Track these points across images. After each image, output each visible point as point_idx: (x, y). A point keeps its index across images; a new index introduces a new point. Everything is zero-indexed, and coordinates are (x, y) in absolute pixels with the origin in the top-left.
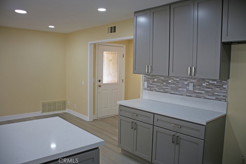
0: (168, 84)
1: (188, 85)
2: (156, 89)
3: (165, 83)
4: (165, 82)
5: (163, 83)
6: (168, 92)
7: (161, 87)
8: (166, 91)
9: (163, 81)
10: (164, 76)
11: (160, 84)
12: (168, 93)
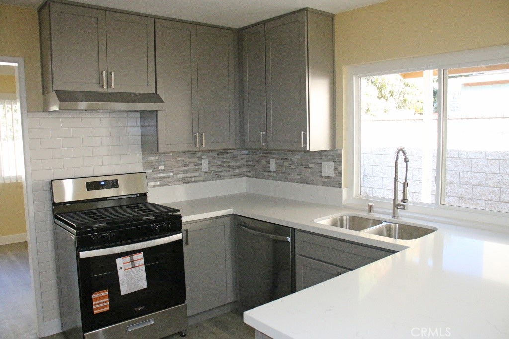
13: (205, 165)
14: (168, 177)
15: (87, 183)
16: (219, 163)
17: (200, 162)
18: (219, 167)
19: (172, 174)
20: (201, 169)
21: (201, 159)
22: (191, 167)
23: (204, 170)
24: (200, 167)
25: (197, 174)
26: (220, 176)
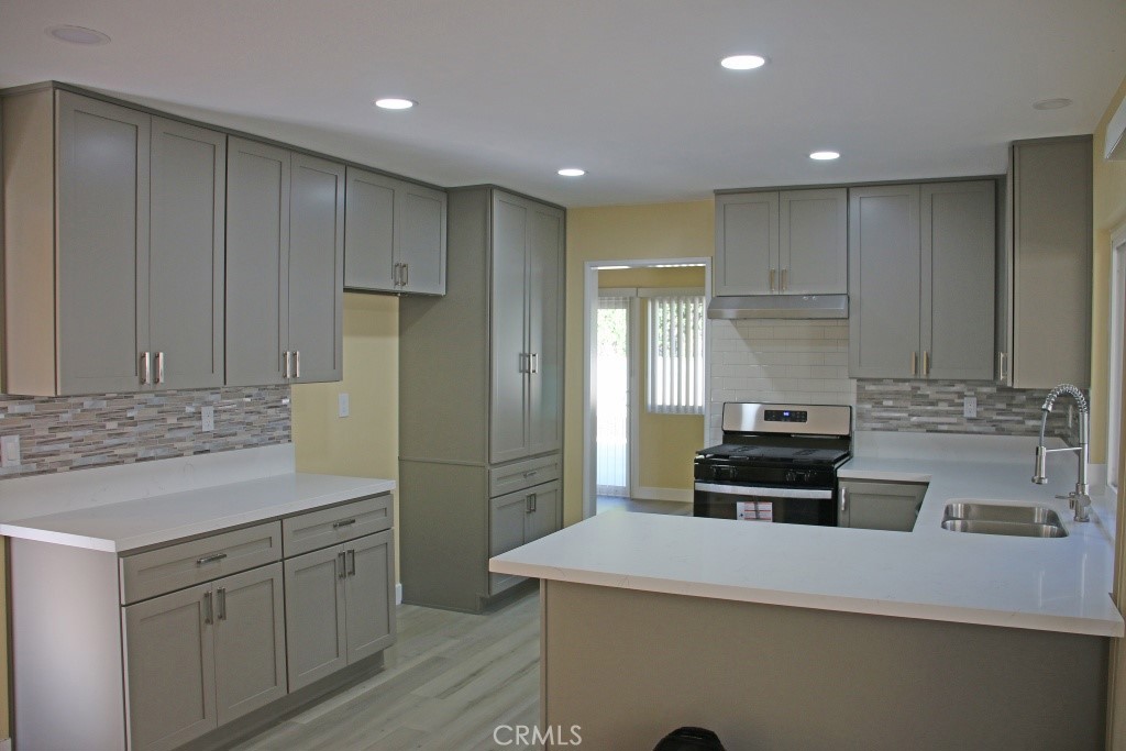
0: (124, 425)
1: (198, 415)
2: (72, 456)
3: (112, 425)
4: (113, 419)
5: (104, 427)
6: (127, 456)
7: (93, 447)
8: (120, 456)
9: (106, 416)
10: (107, 396)
11: (88, 432)
12: (129, 460)
13: (970, 408)
14: (898, 419)
15: (766, 411)
16: (1003, 406)
17: (961, 401)
18: (1001, 411)
19: (905, 415)
20: (962, 413)
21: (961, 395)
22: (943, 407)
23: (966, 415)
24: (959, 408)
25: (953, 420)
26: (1003, 430)
